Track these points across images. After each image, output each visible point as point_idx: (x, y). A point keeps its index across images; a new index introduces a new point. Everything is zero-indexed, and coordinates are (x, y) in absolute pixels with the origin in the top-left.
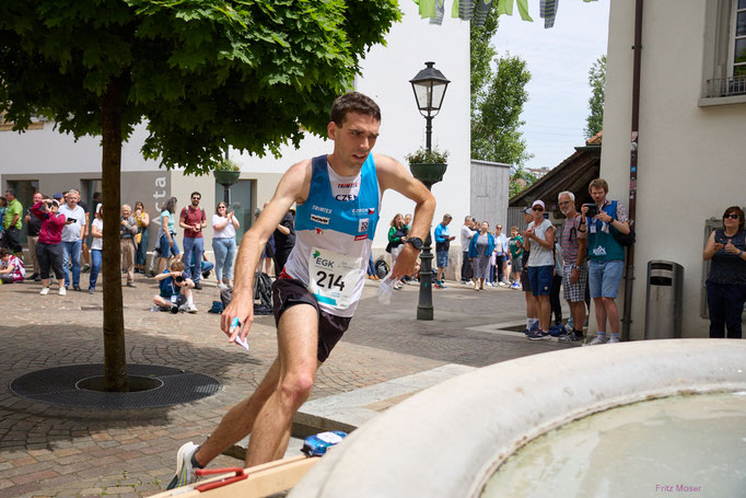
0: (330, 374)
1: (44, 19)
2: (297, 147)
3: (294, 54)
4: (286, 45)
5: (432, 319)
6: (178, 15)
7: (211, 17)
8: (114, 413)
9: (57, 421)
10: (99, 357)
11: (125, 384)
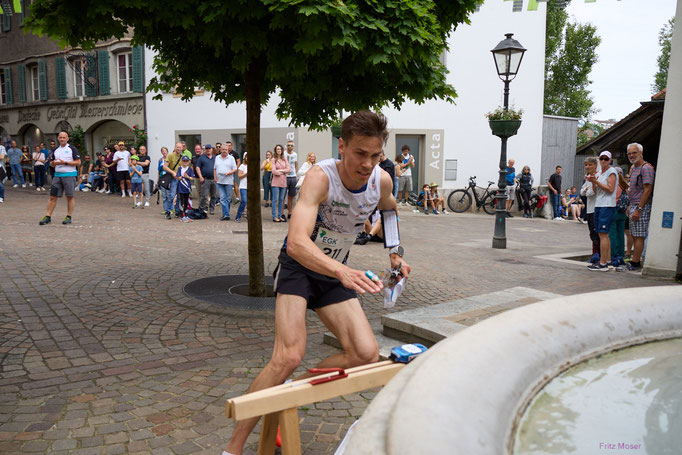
0: (419, 289)
1: (203, 16)
2: (399, 109)
3: (393, 37)
4: (386, 30)
5: (505, 248)
6: (301, 11)
7: (327, 12)
8: (256, 313)
9: (216, 317)
10: (245, 270)
11: (264, 291)
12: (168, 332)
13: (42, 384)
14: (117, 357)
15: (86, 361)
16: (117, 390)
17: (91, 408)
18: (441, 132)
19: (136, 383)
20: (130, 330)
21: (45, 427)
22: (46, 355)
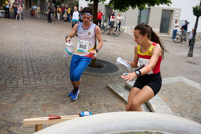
11: (96, 65)
12: (61, 76)
13: (20, 88)
14: (42, 83)
15: (34, 83)
16: (38, 94)
17: (29, 99)
18: (180, 10)
19: (44, 92)
20: (50, 74)
21: (15, 103)
22: (24, 79)
